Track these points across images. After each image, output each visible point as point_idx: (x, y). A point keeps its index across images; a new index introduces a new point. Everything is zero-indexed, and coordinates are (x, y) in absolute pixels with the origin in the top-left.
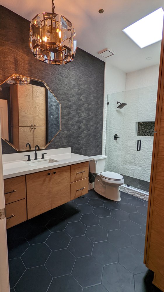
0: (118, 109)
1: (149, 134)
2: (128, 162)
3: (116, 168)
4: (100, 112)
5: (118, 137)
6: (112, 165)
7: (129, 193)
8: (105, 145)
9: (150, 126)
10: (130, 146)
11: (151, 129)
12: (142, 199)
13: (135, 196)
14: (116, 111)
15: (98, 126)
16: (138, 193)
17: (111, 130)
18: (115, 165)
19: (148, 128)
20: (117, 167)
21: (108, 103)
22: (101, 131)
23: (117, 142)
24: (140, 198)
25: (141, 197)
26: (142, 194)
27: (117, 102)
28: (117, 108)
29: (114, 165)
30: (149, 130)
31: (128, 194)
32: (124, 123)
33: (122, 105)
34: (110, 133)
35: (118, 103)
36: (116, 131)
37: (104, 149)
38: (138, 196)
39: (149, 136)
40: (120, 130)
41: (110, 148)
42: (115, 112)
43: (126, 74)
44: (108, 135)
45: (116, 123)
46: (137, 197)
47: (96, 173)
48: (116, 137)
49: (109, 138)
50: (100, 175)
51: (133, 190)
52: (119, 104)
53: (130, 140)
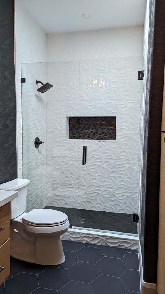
0: (38, 93)
1: (86, 136)
2: (58, 184)
3: (39, 197)
4: (9, 96)
5: (41, 143)
6: (34, 194)
7: (73, 240)
8: (21, 159)
9: (88, 124)
10: (60, 156)
11: (89, 128)
12: (95, 245)
13: (84, 242)
14: (35, 97)
15: (7, 123)
16: (88, 236)
17: (29, 130)
18: (38, 192)
19: (84, 127)
20: (40, 195)
21: (23, 80)
22: (14, 133)
23: (38, 150)
24: (92, 244)
25: (93, 242)
26: (95, 236)
27: (36, 80)
28: (38, 90)
29: (36, 193)
30: (86, 129)
31: (70, 241)
32: (47, 117)
33: (45, 87)
34: (28, 134)
35: (37, 82)
36: (36, 131)
37: (19, 166)
38: (88, 240)
39: (86, 139)
40: (43, 129)
41: (30, 164)
42: (34, 99)
43: (46, 34)
44: (26, 139)
45: (36, 118)
46: (87, 244)
47: (12, 218)
48: (38, 143)
49: (27, 145)
50: (21, 221)
51: (79, 233)
52: (40, 85)
53: (59, 146)
